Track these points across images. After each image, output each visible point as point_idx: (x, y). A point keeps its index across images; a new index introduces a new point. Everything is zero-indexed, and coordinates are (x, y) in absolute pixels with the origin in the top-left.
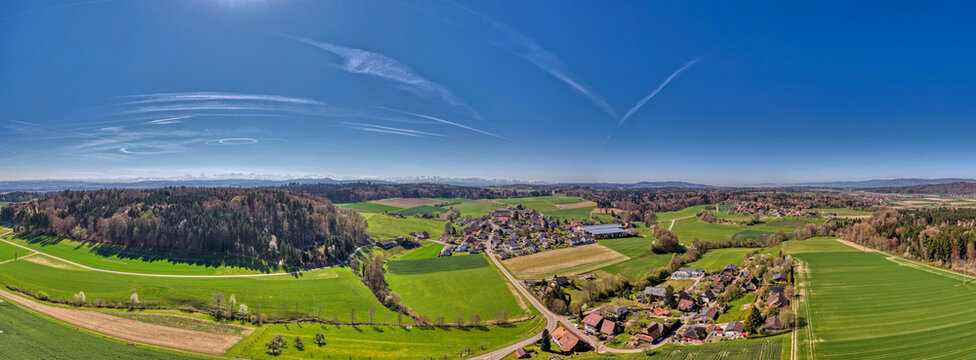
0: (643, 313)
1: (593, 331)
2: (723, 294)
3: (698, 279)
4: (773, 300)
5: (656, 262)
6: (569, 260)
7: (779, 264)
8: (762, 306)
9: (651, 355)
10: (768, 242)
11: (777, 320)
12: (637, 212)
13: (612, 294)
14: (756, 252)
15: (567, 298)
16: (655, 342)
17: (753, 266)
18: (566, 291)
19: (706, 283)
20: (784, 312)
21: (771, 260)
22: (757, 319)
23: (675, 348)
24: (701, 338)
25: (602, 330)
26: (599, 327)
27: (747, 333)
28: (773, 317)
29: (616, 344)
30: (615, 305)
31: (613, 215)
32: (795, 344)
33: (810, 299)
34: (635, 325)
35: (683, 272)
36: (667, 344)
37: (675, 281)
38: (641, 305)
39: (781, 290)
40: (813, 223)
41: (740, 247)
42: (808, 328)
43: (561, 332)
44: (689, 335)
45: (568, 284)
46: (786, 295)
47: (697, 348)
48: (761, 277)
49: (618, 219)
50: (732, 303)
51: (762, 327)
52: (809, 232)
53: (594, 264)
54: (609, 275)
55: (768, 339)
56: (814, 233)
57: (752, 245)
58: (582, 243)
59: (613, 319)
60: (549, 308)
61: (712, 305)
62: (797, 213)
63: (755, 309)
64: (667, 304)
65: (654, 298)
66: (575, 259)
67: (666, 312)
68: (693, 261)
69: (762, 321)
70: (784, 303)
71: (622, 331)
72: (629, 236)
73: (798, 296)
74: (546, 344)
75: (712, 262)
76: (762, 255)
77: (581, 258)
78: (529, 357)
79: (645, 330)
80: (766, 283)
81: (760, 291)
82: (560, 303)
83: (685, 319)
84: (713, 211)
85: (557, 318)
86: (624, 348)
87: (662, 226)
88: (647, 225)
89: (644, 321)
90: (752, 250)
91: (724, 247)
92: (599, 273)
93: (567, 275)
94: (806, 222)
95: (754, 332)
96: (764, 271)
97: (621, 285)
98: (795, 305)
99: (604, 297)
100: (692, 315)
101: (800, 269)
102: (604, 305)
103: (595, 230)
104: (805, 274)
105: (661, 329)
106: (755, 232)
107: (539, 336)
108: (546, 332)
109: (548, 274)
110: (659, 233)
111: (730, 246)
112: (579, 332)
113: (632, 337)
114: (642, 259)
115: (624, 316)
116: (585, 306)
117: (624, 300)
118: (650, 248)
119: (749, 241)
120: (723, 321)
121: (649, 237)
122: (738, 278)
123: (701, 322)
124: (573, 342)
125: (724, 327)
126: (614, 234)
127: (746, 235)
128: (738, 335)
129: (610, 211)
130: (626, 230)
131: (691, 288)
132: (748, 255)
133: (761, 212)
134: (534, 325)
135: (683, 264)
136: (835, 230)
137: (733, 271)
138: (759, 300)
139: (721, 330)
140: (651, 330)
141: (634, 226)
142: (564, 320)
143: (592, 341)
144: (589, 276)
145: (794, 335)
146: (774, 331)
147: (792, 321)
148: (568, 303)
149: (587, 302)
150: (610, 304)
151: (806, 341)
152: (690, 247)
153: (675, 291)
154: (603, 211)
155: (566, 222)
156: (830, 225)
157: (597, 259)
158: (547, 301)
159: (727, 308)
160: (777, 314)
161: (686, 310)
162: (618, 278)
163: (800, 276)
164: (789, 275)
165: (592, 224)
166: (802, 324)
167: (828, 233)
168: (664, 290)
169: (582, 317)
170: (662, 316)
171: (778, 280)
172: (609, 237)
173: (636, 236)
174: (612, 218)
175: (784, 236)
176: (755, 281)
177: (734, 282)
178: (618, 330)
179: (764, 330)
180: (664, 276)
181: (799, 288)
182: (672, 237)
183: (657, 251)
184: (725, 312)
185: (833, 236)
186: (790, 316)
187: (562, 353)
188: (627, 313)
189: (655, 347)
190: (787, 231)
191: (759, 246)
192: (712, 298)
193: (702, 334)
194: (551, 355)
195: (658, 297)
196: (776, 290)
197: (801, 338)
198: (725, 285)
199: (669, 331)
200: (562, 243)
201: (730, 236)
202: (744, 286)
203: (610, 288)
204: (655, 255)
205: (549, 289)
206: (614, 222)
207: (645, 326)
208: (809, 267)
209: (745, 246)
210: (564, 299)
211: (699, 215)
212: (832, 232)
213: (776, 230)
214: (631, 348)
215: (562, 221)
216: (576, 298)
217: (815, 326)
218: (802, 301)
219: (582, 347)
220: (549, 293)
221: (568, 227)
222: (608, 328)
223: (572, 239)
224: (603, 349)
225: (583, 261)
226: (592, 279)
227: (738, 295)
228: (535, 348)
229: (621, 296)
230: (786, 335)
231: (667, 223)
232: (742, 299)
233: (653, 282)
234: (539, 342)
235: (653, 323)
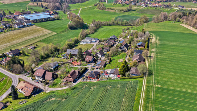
0: (66, 65)
1: (41, 80)
2: (109, 53)
3: (95, 44)
4: (136, 57)
5: (72, 34)
6: (18, 38)
7: (141, 37)
8: (129, 61)
9: (73, 89)
10: (136, 23)
11: (137, 70)
12: (57, 4)
13: (48, 56)
14: (128, 29)
15: (22, 62)
16: (74, 81)
17: (126, 37)
18: (20, 58)
19: (100, 46)
20: (141, 65)
21: (137, 34)
22: (126, 68)
23: (85, 84)
24: (97, 78)
25: (46, 78)
26: (44, 77)
27: (120, 76)
28: (135, 68)
29: (54, 85)
30: (51, 62)
31: (42, 6)
32: (144, 85)
33: (157, 59)
34: (63, 72)
35: (87, 40)
36: (80, 82)
37: (83, 45)
38: (65, 61)
39: (141, 52)
40: (166, 12)
41: (119, 25)
42: (153, 77)
43: (22, 84)
44: (91, 76)
45: (20, 53)
46: (143, 55)
47: (95, 84)
48: (130, 43)
49: (46, 9)
50: (113, 58)
51: (129, 73)
52: (163, 18)
53: (34, 39)
54: (45, 45)
55: (131, 80)
56: (166, 18)
57: (126, 24)
58: (24, 26)
59: (51, 71)
60: (11, 71)
61: (103, 59)
62: (157, 5)
63: (126, 62)
64: (79, 59)
65: (72, 56)
66: (21, 37)
67: (79, 63)
68: (92, 33)
69: (128, 69)
70: (141, 60)
71: (57, 77)
72: (54, 20)
73: (150, 57)
74: (15, 95)
75: (103, 33)
76: (132, 31)
77: (26, 35)
78: (7, 106)
79: (69, 75)
80: (133, 47)
81: (129, 52)
82: (18, 66)
83: (89, 67)
84: (104, 3)
85: (18, 76)
86: (59, 87)
87: (73, 13)
88: (65, 12)
89: (68, 69)
90: (126, 27)
91: (110, 25)
92: (39, 44)
93: (19, 48)
94: (161, 11)
95: (124, 75)
96: (132, 40)
97: (53, 50)
98: (148, 61)
99: (44, 58)
100: (93, 64)
101: (153, 41)
102: (44, 63)
103: (32, 17)
104: (156, 44)
105: (77, 73)
106: (129, 16)
107: (10, 91)
108: (13, 87)
109: (5, 50)
110: (72, 17)
111: (114, 24)
112: (33, 82)
113: (63, 80)
114: (63, 34)
115: (57, 68)
116: (33, 65)
117: (55, 59)
118: (67, 26)
119: (125, 21)
120: (109, 68)
121: (66, 20)
122: (117, 43)
123: (97, 69)
124: (31, 89)
125: (109, 71)
126: (45, 19)
127: (123, 18)
128: (116, 76)
129: (40, 4)
130: (52, 16)
131: (92, 49)
132: (124, 30)
133: (133, 3)
134: (4, 84)
135: (87, 35)
136: (180, 17)
137: (115, 39)
138: (128, 57)
139: (107, 73)
140: (72, 75)
141: (57, 13)
142: (22, 76)
143: (41, 86)
144: (33, 46)
145: (145, 80)
146: (135, 76)
147: (145, 71)
148: (23, 65)
149: (34, 62)
150: (48, 62)
151: (151, 84)
152: (91, 25)
153: (83, 51)
154: (35, 4)
155: (10, 13)
156: (178, 14)
157: (36, 35)
158: (9, 67)
159: (111, 61)
160: (137, 66)
161: (89, 62)
162: (51, 46)
163: (153, 45)
164: (146, 44)
165: (29, 13)
166: (150, 74)
167: (176, 19)
168: (77, 51)
169: (33, 72)
170: (77, 66)
171: (140, 46)
172: (42, 21)
173: (58, 19)
174: (42, 9)
175: (146, 19)
176: (126, 46)
177: (115, 46)
178: (55, 77)
179: (129, 74)
180: (77, 42)
181: (151, 52)
182: (80, 19)
183: (72, 28)
184: (109, 63)
185: (179, 21)
186: (144, 68)
187: (26, 97)
188: (58, 66)
189: (75, 84)
190: (148, 16)
191: (130, 25)
192: (103, 55)
193: (98, 75)
194: (20, 101)
195: (74, 55)
196: (138, 52)
197: (148, 82)
198: (110, 47)
199: (81, 74)
200: (10, 27)
201: (114, 19)
202: (120, 48)
203: (46, 52)
204: (71, 30)
205: (8, 59)
206: (43, 11)
207: (68, 72)
208: (159, 40)
209: (122, 25)
210: (20, 63)
211: (95, 5)
212: (178, 18)
213: (142, 16)
214: (63, 87)
215: (7, 12)
216: (27, 62)
217: (157, 76)
218: (152, 60)
219: (37, 91)
220: (9, 62)
221: (12, 16)
222: (49, 76)
223: (17, 24)
224: (48, 90)
225: (27, 38)
226: (35, 48)
227: (117, 53)
228: (9, 99)
229: (54, 56)
230: (140, 79)
231: (76, 11)
232: (119, 56)
233: (71, 47)
234: (10, 95)
235: (73, 70)
